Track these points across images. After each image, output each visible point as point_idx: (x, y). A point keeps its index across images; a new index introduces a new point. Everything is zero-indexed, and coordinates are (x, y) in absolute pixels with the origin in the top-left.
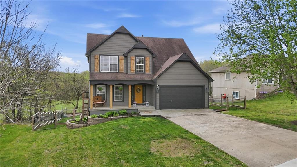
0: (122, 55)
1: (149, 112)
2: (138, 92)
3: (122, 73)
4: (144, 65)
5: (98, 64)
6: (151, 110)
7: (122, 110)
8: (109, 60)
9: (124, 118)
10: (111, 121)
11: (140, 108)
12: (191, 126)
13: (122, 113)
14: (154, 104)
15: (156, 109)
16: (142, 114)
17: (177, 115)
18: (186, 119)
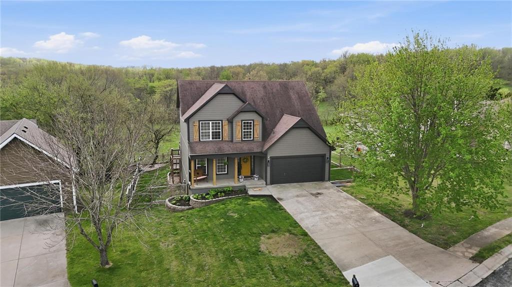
0: (226, 119)
1: (258, 189)
2: (244, 162)
3: (226, 141)
4: (252, 130)
5: (198, 132)
6: (260, 186)
7: (227, 187)
8: (211, 126)
9: (230, 198)
10: (217, 204)
11: (247, 183)
12: (302, 215)
13: (228, 192)
14: (264, 177)
15: (266, 184)
16: (251, 192)
17: (290, 195)
18: (299, 202)
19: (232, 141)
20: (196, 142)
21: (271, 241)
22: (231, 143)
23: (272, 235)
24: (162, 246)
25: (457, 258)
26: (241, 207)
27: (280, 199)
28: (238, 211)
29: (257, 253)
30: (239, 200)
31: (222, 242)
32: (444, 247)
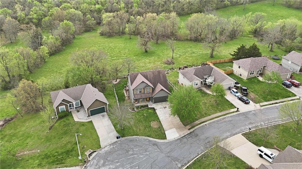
0: (143, 88)
4: (149, 90)
6: (151, 104)
8: (139, 90)
10: (141, 111)
11: (148, 104)
13: (144, 107)
16: (149, 107)
17: (159, 108)
18: (160, 111)
19: (144, 93)
20: (135, 94)
21: (153, 123)
23: (154, 122)
24: (131, 123)
25: (186, 128)
26: (147, 112)
27: (156, 109)
28: (146, 114)
29: (150, 126)
30: (146, 110)
31: (143, 123)
32: (185, 126)
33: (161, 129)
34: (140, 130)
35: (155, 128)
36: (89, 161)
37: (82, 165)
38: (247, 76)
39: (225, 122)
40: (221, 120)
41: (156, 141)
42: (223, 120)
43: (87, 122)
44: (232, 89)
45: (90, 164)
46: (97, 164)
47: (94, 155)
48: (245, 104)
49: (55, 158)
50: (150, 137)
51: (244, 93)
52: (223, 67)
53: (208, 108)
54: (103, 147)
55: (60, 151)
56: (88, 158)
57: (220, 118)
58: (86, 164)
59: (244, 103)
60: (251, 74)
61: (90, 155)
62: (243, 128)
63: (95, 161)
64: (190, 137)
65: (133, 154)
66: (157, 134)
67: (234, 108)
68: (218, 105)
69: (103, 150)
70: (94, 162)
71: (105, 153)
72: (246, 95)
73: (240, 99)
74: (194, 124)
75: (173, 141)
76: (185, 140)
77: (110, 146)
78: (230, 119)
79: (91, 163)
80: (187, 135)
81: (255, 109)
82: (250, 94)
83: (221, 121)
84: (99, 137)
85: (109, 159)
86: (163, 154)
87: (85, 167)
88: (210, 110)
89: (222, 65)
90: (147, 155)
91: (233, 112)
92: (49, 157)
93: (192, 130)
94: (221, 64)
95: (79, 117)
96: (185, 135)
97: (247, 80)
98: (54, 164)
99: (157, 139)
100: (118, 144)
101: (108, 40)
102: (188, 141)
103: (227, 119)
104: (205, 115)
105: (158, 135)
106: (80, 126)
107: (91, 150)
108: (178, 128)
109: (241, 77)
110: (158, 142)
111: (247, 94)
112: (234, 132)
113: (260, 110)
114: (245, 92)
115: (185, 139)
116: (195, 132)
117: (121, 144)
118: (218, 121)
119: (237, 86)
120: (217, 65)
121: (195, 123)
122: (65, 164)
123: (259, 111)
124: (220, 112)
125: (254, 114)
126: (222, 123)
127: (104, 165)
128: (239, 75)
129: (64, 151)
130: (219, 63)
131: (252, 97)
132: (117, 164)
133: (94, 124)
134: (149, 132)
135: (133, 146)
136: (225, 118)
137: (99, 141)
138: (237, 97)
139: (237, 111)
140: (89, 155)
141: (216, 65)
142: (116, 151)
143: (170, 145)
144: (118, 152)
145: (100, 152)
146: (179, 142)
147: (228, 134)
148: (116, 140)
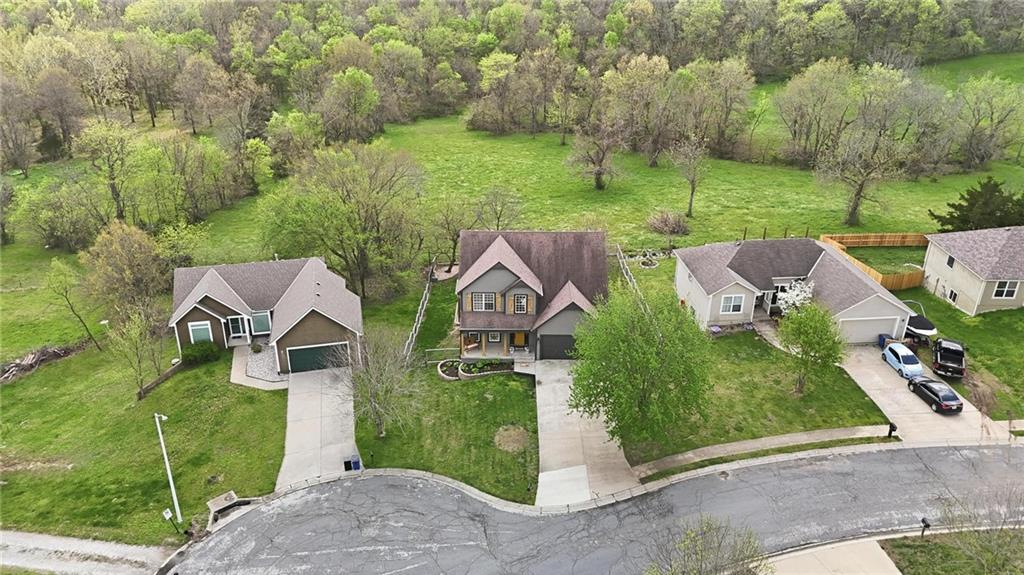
0: (499, 293)
1: (525, 365)
3: (498, 313)
4: (525, 304)
5: (471, 303)
6: (528, 361)
7: (494, 359)
8: (484, 298)
9: (495, 374)
10: (482, 380)
13: (494, 366)
14: (534, 353)
15: (536, 359)
16: (517, 369)
17: (553, 377)
18: (554, 390)
19: (504, 313)
20: (469, 312)
21: (506, 433)
22: (502, 315)
23: (511, 427)
24: (425, 420)
25: (632, 476)
26: (500, 388)
27: (540, 383)
28: (496, 393)
29: (489, 443)
30: (502, 378)
31: (468, 427)
32: (632, 465)
33: (529, 459)
34: (445, 449)
35: (507, 452)
36: (208, 534)
37: (173, 544)
38: (978, 302)
39: (816, 474)
40: (800, 463)
41: (490, 504)
42: (809, 467)
43: (267, 392)
44: (893, 346)
45: (203, 548)
46: (227, 553)
47: (235, 515)
48: (936, 411)
49: (102, 500)
50: (472, 485)
51: (946, 369)
52: (890, 261)
53: (760, 406)
54: (284, 490)
55: (129, 477)
56: (210, 522)
57: (801, 455)
58: (190, 546)
59: (934, 407)
60: (999, 294)
61: (223, 512)
62: (896, 516)
63: (228, 538)
64: (635, 510)
65: (374, 540)
66: (502, 477)
67: (876, 424)
68: (808, 399)
69: (277, 503)
70: (220, 542)
71: (279, 514)
72: (954, 378)
73: (920, 390)
74: (674, 462)
75: (556, 516)
76: (610, 521)
77: (309, 493)
78: (847, 466)
79: (209, 542)
80: (626, 501)
81: (984, 443)
82: (976, 376)
83: (798, 466)
84: (286, 453)
85: (278, 540)
86: (494, 561)
87: (181, 554)
88: (766, 417)
89: (888, 256)
90: (427, 552)
91: (869, 440)
92: (87, 493)
93: (652, 486)
94: (883, 251)
95: (250, 371)
96: (618, 503)
97: (979, 319)
98: (84, 523)
99: (497, 496)
100: (339, 490)
101: (488, 144)
102: (620, 526)
103: (827, 466)
104: (733, 433)
105: (506, 482)
106: (239, 402)
107: (234, 495)
108: (601, 469)
109: (953, 304)
110: (495, 510)
111: (961, 372)
112: (847, 527)
113: (1007, 448)
114: (950, 366)
115: (613, 517)
116: (665, 498)
117: (349, 491)
118: (786, 466)
119: (919, 336)
120: (866, 253)
121: (680, 457)
122: (119, 531)
123: (1000, 452)
124: (806, 430)
125: (972, 464)
126: (800, 477)
127: (249, 561)
128: (945, 296)
129: (142, 481)
130: (879, 247)
131: (982, 387)
132: (299, 568)
133: (289, 403)
134: (477, 463)
135: (391, 509)
136: (825, 458)
137: (280, 466)
138: (907, 382)
139: (889, 438)
140: (219, 512)
141: (861, 252)
142: (321, 515)
143: (540, 530)
144: (325, 521)
145: (263, 508)
146: (580, 527)
147: (815, 529)
148: (341, 472)
